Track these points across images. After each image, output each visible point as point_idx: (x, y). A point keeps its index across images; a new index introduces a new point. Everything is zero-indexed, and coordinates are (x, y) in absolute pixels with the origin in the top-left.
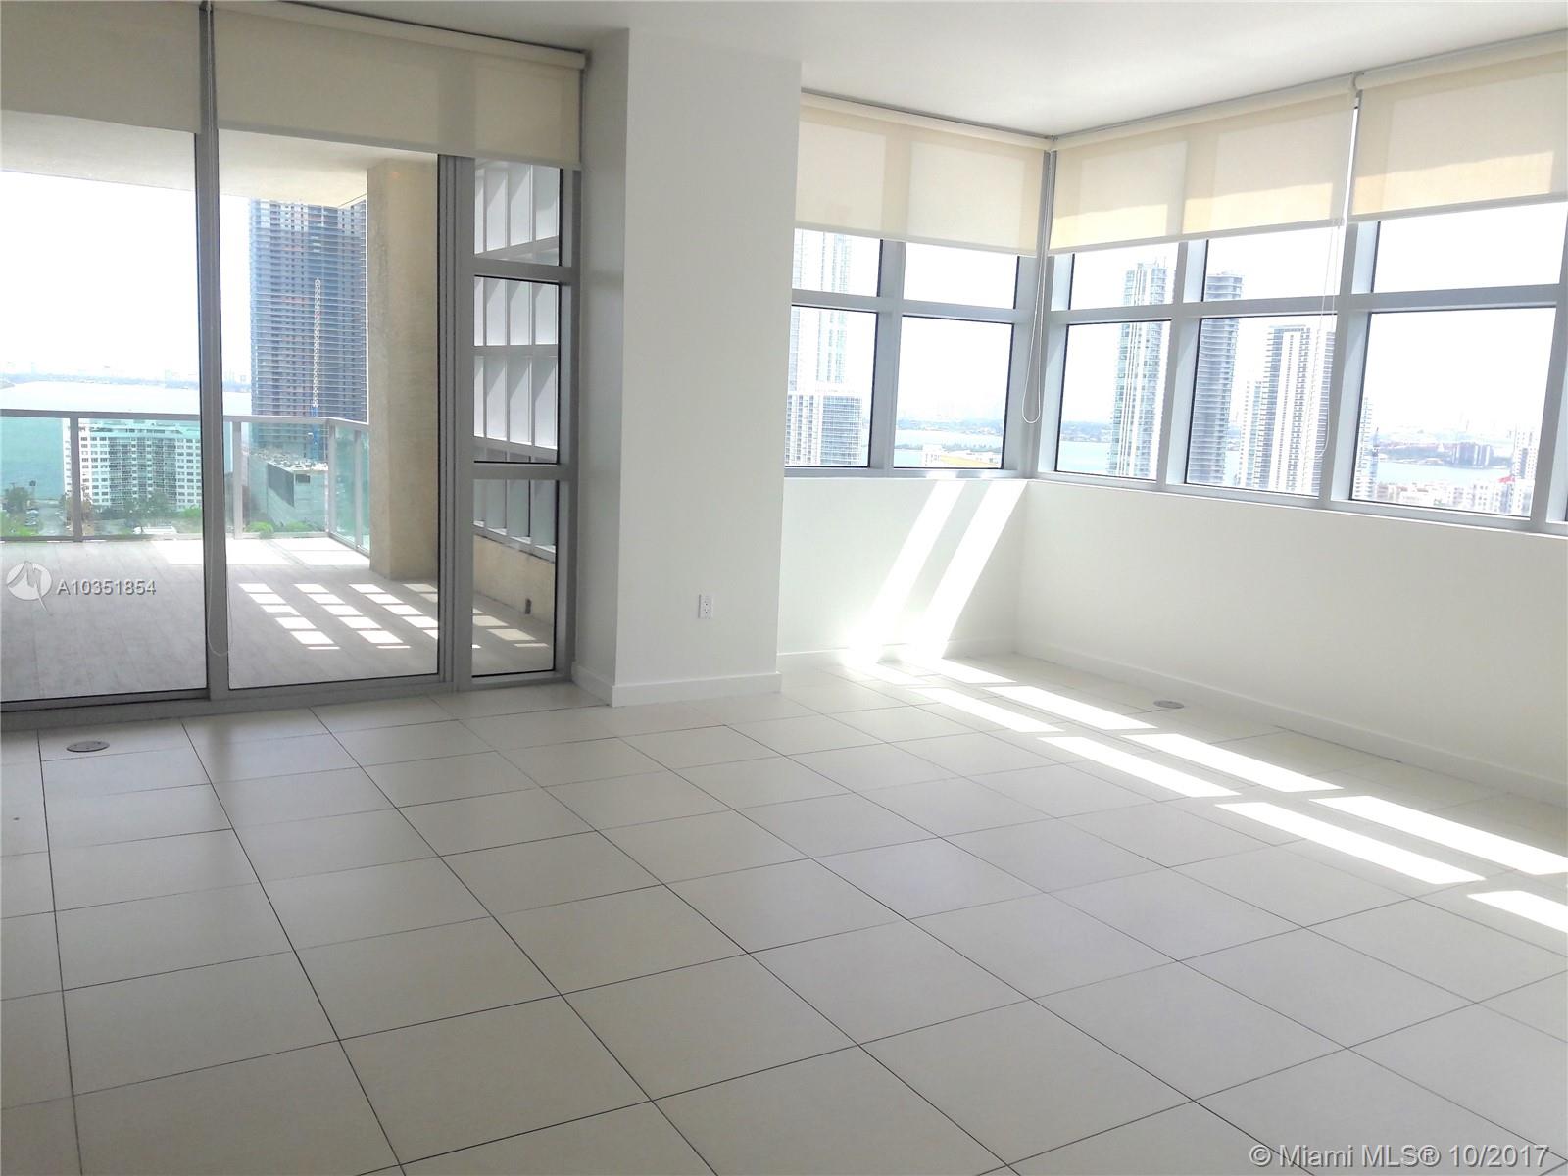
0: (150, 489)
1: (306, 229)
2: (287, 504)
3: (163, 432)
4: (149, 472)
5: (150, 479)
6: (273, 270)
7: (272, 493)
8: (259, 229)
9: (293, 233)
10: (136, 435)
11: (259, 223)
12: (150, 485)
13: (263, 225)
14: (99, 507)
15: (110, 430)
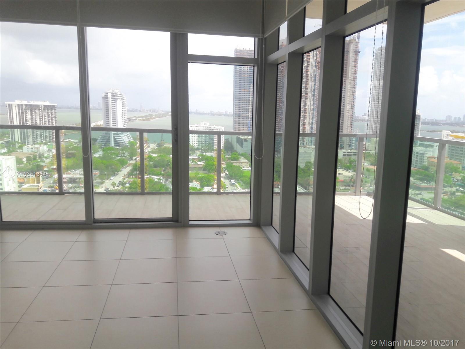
0: (207, 143)
1: (248, 70)
2: (241, 148)
3: (211, 127)
4: (207, 138)
5: (207, 140)
6: (239, 79)
7: (237, 144)
8: (236, 71)
9: (245, 71)
10: (204, 128)
11: (236, 69)
12: (207, 142)
13: (237, 70)
14: (195, 147)
15: (198, 127)
